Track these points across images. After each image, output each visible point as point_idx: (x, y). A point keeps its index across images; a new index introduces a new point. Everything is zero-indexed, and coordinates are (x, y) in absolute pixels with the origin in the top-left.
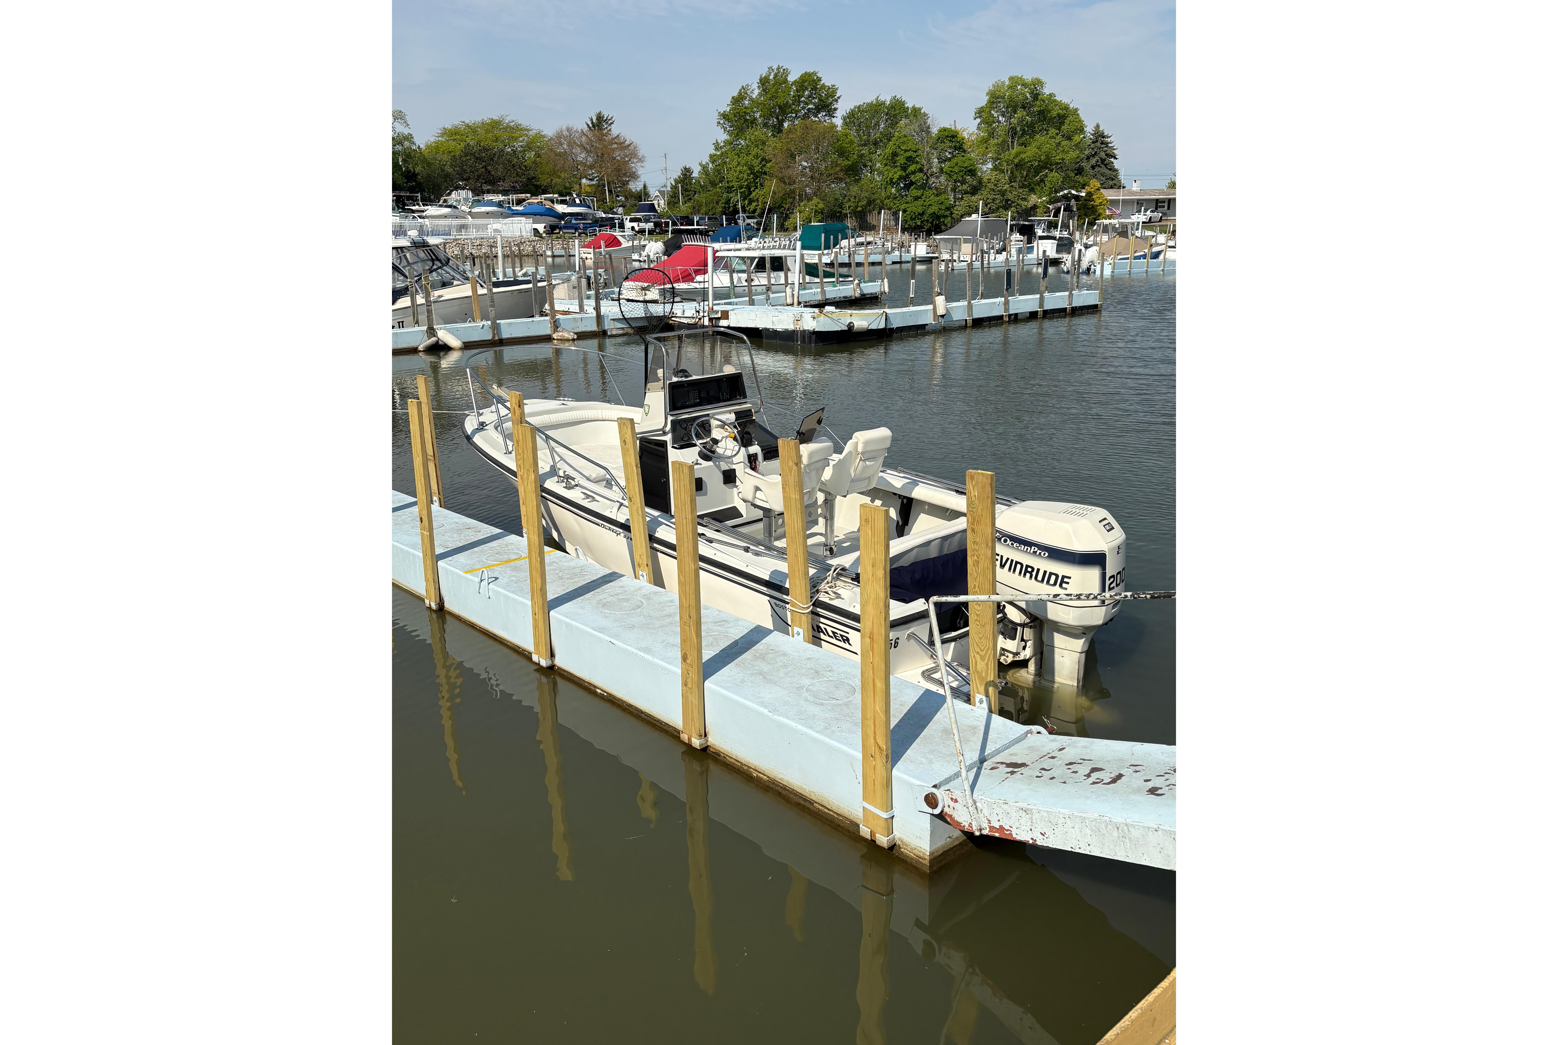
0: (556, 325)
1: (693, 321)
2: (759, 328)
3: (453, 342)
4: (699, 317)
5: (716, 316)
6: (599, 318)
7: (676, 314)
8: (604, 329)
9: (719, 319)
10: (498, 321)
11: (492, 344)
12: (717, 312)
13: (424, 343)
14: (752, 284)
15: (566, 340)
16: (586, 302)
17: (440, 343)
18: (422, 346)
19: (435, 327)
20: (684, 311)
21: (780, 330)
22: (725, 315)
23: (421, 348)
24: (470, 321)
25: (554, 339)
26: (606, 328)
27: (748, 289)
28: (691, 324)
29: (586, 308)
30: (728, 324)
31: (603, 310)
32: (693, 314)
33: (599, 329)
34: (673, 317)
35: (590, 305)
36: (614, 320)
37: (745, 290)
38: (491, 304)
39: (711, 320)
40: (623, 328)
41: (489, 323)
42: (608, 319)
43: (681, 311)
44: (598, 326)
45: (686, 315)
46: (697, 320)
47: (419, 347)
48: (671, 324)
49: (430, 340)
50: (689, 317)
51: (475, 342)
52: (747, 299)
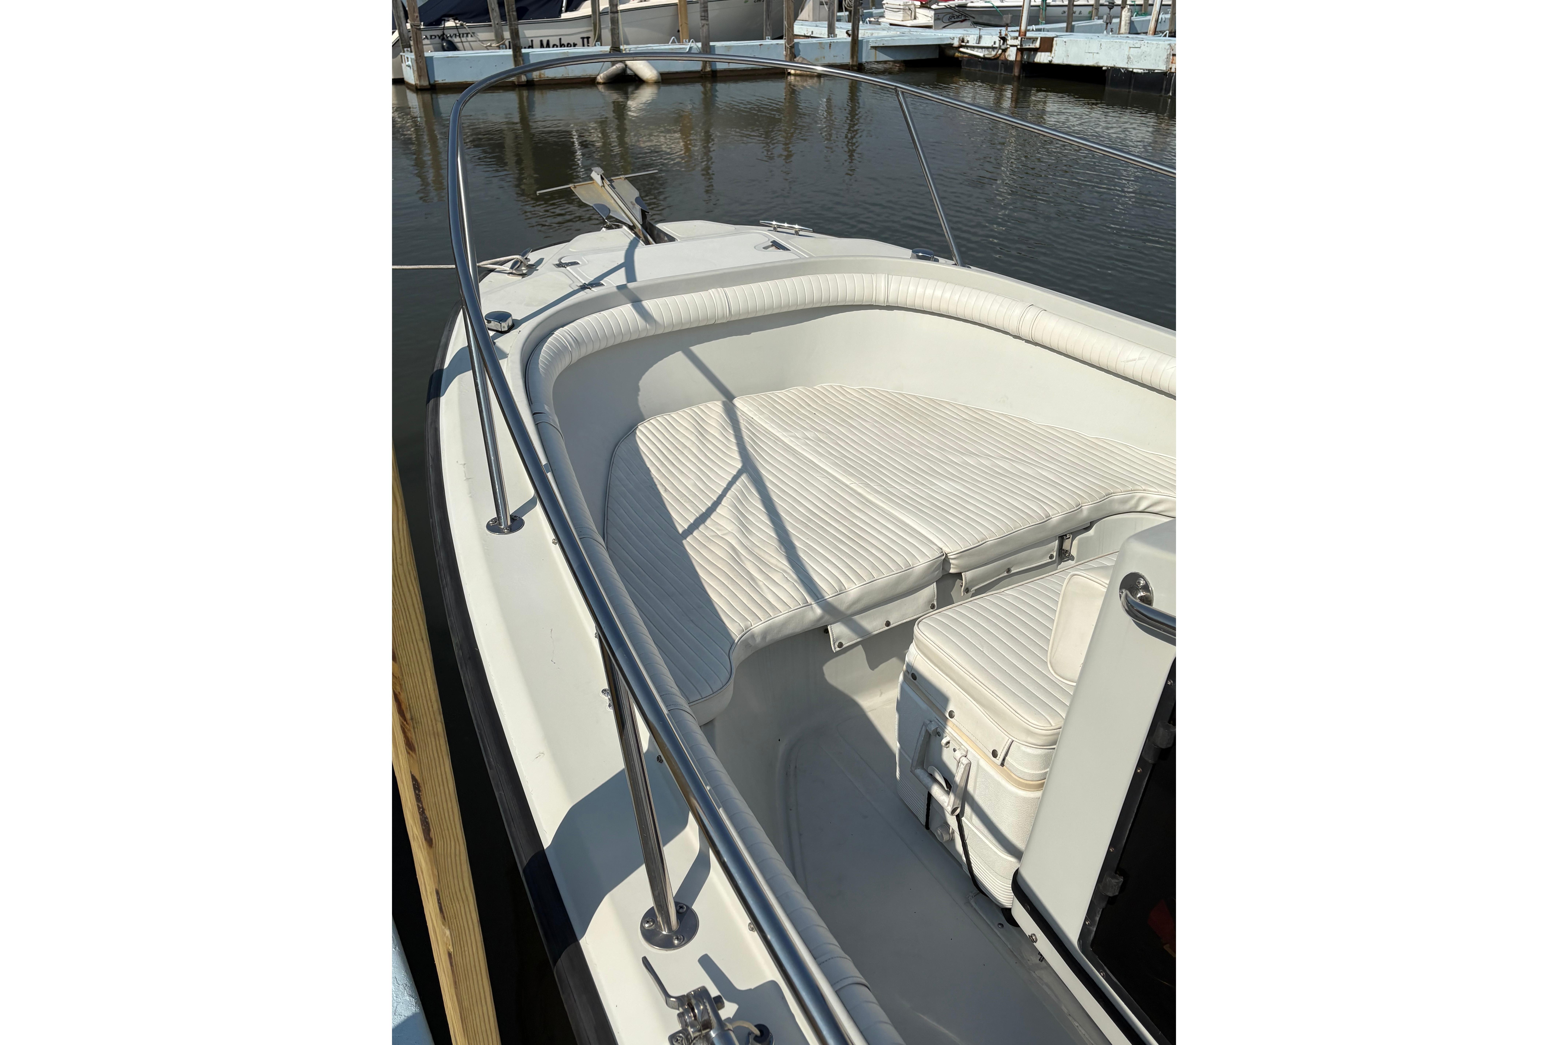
0: (793, 53)
1: (994, 53)
2: (1102, 67)
3: (645, 69)
4: (1003, 47)
5: (1032, 46)
6: (856, 43)
7: (968, 42)
8: (860, 61)
9: (1036, 50)
10: (712, 44)
11: (701, 77)
12: (1034, 40)
13: (603, 71)
14: (1075, 3)
15: (807, 76)
16: (837, 24)
17: (629, 72)
18: (602, 75)
19: (622, 47)
20: (980, 37)
21: (1140, 71)
22: (1047, 45)
23: (600, 78)
24: (673, 42)
25: (789, 74)
26: (864, 60)
27: (1069, 9)
28: (989, 59)
29: (837, 31)
30: (1050, 59)
31: (861, 35)
32: (995, 43)
33: (853, 61)
34: (961, 46)
35: (842, 31)
36: (875, 48)
37: (1064, 12)
38: (703, 14)
39: (1021, 50)
40: (885, 62)
41: (699, 45)
42: (867, 46)
43: (976, 37)
44: (852, 56)
45: (982, 44)
46: (1000, 51)
47: (599, 77)
48: (957, 58)
49: (614, 67)
50: (988, 48)
51: (677, 73)
52: (1064, 25)
